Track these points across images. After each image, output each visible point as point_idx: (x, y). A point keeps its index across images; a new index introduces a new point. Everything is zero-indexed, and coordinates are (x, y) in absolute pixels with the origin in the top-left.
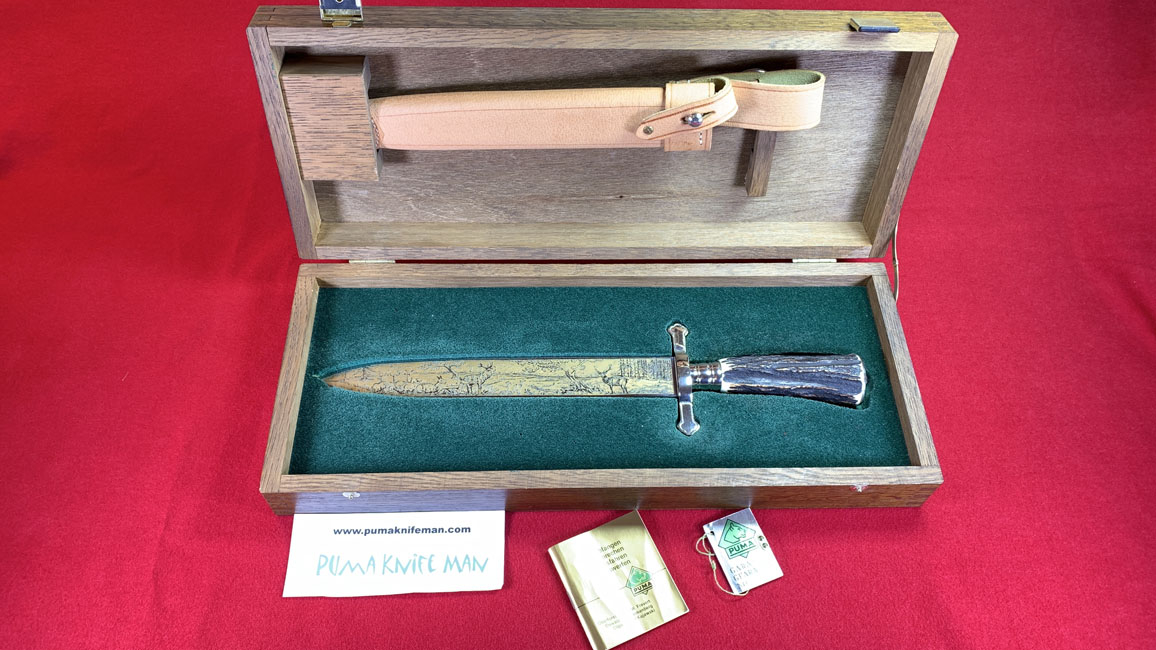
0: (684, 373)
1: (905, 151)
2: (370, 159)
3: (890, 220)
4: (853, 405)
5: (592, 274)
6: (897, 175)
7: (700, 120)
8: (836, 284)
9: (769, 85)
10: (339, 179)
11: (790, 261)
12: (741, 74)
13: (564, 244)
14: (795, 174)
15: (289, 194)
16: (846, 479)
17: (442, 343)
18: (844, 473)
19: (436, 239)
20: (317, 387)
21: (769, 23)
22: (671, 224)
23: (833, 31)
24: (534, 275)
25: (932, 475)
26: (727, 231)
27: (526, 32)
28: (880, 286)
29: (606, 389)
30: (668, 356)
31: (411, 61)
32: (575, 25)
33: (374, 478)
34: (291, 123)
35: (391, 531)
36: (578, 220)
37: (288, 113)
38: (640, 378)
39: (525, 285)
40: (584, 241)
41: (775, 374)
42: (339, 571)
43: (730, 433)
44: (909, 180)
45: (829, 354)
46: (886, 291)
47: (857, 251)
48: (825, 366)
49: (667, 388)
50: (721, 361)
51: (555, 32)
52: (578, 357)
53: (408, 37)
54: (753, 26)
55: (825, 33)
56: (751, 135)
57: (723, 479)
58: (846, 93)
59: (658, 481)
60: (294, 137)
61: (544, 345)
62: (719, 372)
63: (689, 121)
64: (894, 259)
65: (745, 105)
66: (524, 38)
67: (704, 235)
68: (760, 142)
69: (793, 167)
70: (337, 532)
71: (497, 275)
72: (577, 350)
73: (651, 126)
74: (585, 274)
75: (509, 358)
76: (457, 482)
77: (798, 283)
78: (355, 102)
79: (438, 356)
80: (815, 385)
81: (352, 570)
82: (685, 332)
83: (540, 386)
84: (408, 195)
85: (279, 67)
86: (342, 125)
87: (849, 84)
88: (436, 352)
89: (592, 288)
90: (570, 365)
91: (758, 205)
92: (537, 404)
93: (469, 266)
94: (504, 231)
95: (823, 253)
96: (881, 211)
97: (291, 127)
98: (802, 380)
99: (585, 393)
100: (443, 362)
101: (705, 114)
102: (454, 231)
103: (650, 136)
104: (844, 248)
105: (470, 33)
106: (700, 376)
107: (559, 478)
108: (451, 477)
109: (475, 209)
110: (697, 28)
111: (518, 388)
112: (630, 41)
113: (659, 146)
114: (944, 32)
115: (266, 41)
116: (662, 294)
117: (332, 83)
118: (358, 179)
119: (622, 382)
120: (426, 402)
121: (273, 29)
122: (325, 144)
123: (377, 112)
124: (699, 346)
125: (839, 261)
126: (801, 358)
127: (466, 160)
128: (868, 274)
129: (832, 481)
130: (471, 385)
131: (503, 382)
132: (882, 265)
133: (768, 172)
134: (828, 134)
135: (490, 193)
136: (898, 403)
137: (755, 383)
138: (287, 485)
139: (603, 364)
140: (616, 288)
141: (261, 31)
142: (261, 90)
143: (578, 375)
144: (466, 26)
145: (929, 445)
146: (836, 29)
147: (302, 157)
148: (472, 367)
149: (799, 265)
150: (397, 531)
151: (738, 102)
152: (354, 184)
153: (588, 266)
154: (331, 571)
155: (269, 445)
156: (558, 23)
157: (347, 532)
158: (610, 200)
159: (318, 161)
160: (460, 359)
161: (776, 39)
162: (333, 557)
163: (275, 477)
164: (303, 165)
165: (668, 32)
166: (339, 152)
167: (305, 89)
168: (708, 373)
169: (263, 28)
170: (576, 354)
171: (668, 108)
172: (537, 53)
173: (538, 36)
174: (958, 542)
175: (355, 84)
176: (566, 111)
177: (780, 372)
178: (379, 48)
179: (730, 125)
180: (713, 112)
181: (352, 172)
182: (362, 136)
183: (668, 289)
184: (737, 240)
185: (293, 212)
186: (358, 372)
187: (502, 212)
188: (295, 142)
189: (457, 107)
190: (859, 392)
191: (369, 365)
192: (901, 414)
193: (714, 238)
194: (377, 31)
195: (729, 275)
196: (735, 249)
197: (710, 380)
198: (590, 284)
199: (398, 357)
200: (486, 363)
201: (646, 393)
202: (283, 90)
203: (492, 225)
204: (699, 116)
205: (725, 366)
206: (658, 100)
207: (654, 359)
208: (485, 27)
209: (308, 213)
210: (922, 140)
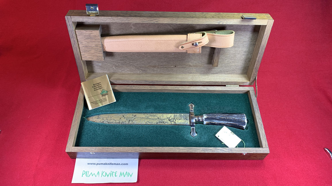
0: (193, 118)
1: (259, 54)
2: (101, 55)
3: (255, 74)
4: (243, 129)
5: (166, 89)
6: (257, 61)
7: (198, 44)
8: (239, 93)
9: (218, 35)
10: (92, 60)
11: (225, 86)
12: (210, 31)
13: (158, 80)
14: (226, 61)
15: (78, 64)
16: (240, 151)
17: (122, 108)
18: (240, 149)
19: (121, 78)
20: (84, 121)
21: (218, 16)
22: (190, 74)
23: (237, 19)
24: (149, 89)
25: (266, 150)
26: (207, 77)
27: (146, 18)
28: (252, 94)
29: (169, 123)
30: (188, 113)
31: (113, 26)
32: (161, 17)
33: (99, 148)
34: (78, 44)
35: (104, 164)
36: (163, 73)
37: (78, 41)
38: (180, 119)
39: (147, 92)
40: (165, 79)
41: (220, 119)
42: (88, 176)
43: (206, 137)
44: (260, 62)
45: (236, 114)
46: (253, 95)
47: (245, 83)
48: (235, 117)
49: (188, 123)
50: (204, 115)
51: (155, 18)
52: (162, 113)
53: (112, 19)
54: (213, 17)
55: (234, 19)
56: (213, 49)
57: (203, 150)
58: (241, 37)
59: (184, 151)
60: (79, 48)
61: (152, 109)
62: (203, 118)
63: (194, 45)
64: (256, 86)
65: (211, 41)
66: (146, 20)
67: (200, 78)
68: (216, 51)
69: (226, 58)
70: (89, 164)
71: (139, 88)
72: (162, 111)
73: (183, 46)
74: (165, 89)
75: (141, 113)
76: (124, 150)
77: (228, 92)
78: (97, 38)
79: (120, 112)
80: (232, 123)
81: (92, 175)
82: (194, 106)
83: (150, 121)
84: (113, 65)
85: (75, 28)
86: (93, 45)
87: (242, 34)
88: (120, 111)
89: (167, 93)
90: (159, 115)
91: (216, 69)
92: (149, 127)
93: (130, 86)
94: (141, 76)
95: (235, 83)
96: (252, 72)
97: (78, 45)
98: (228, 121)
99: (163, 124)
100: (122, 114)
101: (199, 43)
102: (127, 76)
103: (183, 49)
104: (241, 82)
105: (130, 18)
106: (198, 119)
107: (154, 149)
108: (122, 148)
109: (133, 69)
110: (196, 18)
111: (143, 122)
112: (177, 21)
113: (185, 52)
114: (270, 19)
115: (71, 20)
116: (187, 95)
117: (90, 32)
118: (98, 60)
119: (174, 121)
120: (116, 126)
121: (73, 17)
122: (88, 50)
123: (103, 41)
124: (198, 110)
125: (240, 86)
126: (228, 114)
127: (130, 55)
128: (249, 90)
129: (236, 152)
130: (130, 121)
131: (139, 120)
132: (253, 88)
133: (218, 60)
134: (236, 49)
135: (137, 65)
136: (257, 129)
137: (214, 122)
138: (74, 150)
139: (169, 115)
140: (174, 93)
141: (69, 17)
142: (70, 34)
143: (161, 118)
144: (129, 16)
145: (265, 141)
146: (238, 18)
147: (82, 54)
148: (130, 115)
149: (228, 87)
150: (106, 164)
151: (209, 39)
152: (98, 62)
153: (165, 86)
154: (86, 175)
155: (69, 138)
156: (156, 16)
157: (91, 164)
158: (172, 67)
159: (86, 55)
160: (127, 113)
161: (220, 21)
162: (87, 171)
163: (70, 147)
164: (82, 56)
165: (188, 19)
166: (92, 52)
167: (82, 34)
168: (200, 118)
169: (70, 16)
170: (161, 112)
171: (188, 41)
172: (150, 25)
173: (150, 19)
174: (274, 171)
175: (97, 33)
176: (158, 41)
177: (221, 118)
178: (104, 22)
179: (207, 46)
180: (201, 42)
181: (96, 58)
182: (99, 48)
183: (189, 93)
184: (209, 79)
185: (79, 70)
186: (97, 117)
187: (140, 70)
188: (79, 49)
189: (126, 40)
190: (245, 125)
191: (100, 114)
192: (257, 132)
193: (203, 79)
194: (103, 17)
195: (207, 90)
196: (209, 82)
197: (200, 120)
198: (166, 91)
199: (109, 112)
200: (134, 114)
201: (181, 124)
202: (76, 34)
203: (138, 74)
204: (197, 43)
205: (205, 117)
206: (186, 39)
207: (184, 114)
208: (134, 17)
209: (84, 70)
210: (264, 51)
